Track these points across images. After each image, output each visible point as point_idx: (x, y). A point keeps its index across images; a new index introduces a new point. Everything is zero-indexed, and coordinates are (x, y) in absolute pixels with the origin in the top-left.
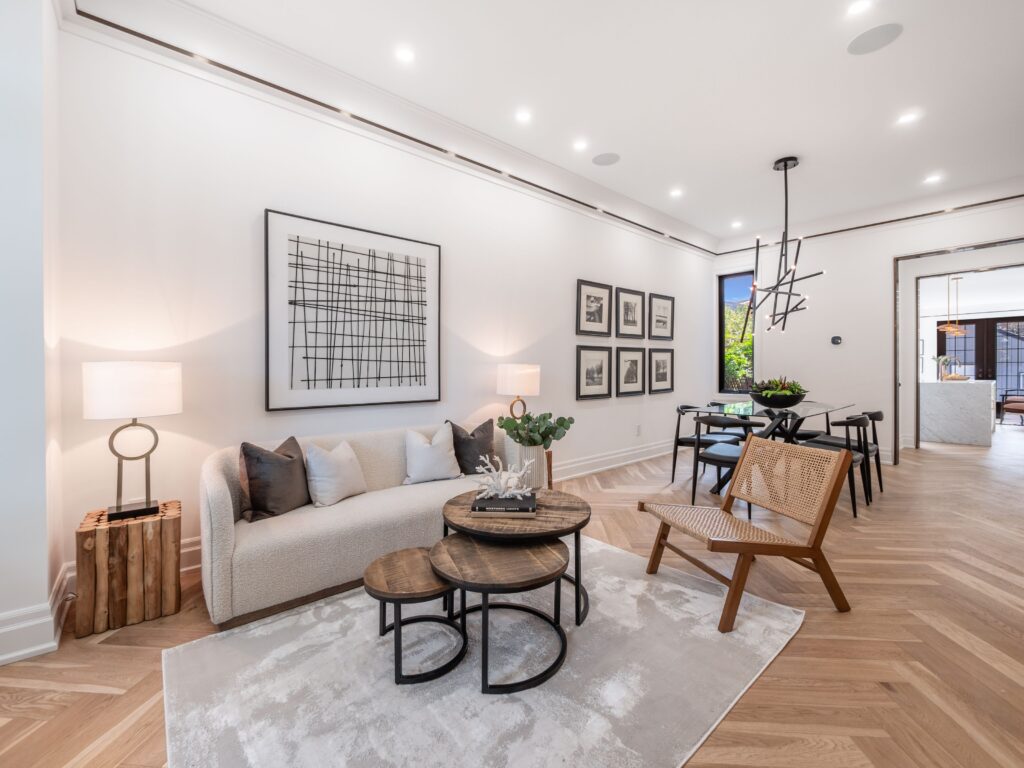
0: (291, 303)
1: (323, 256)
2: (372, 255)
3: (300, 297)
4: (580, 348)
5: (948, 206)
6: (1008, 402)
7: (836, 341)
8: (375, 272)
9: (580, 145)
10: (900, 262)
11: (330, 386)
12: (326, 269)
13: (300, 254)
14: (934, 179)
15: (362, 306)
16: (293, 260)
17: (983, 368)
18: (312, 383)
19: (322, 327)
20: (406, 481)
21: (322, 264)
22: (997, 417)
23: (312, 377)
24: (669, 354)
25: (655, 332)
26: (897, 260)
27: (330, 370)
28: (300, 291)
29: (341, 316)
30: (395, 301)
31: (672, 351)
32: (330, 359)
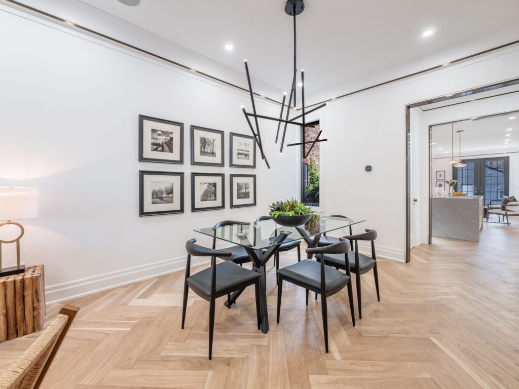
4: (142, 173)
5: (445, 60)
6: (492, 208)
7: (369, 169)
10: (411, 110)
14: (428, 33)
17: (477, 187)
22: (485, 217)
24: (252, 179)
25: (236, 161)
26: (409, 107)
31: (254, 176)
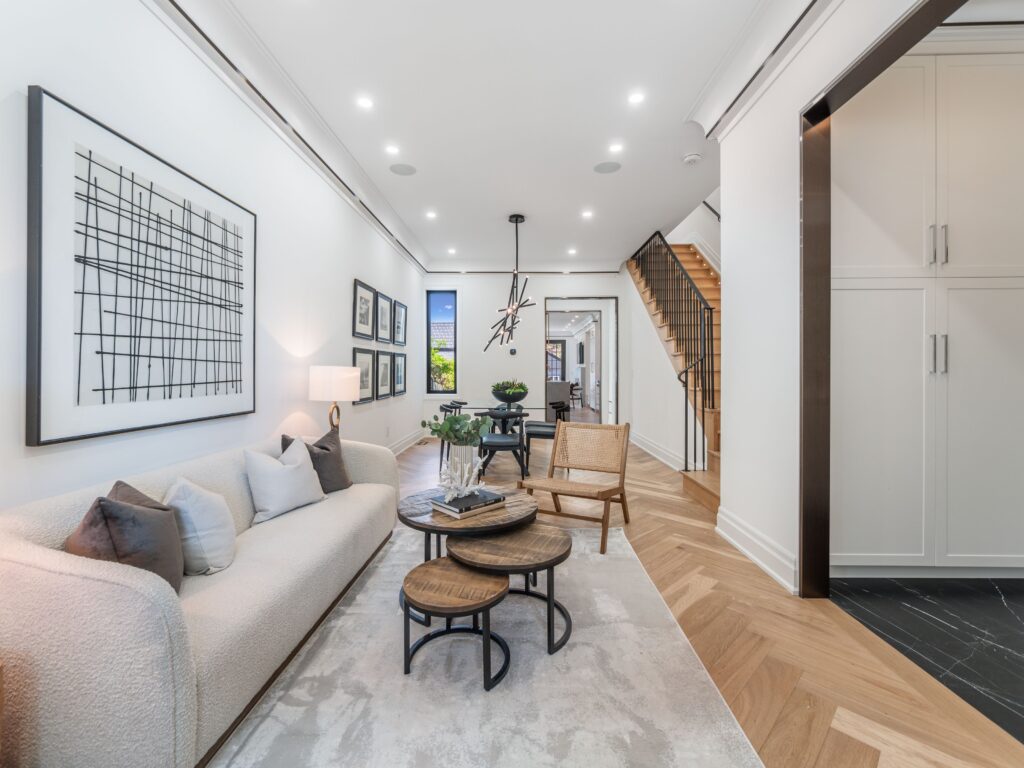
0: (78, 259)
1: (126, 195)
2: (187, 209)
3: (92, 253)
4: (355, 350)
7: (513, 352)
8: (191, 233)
9: (392, 150)
11: (133, 398)
12: (129, 215)
13: (92, 181)
14: (572, 252)
15: (175, 279)
16: (83, 188)
18: (108, 394)
19: (124, 306)
20: (259, 517)
21: (125, 206)
23: (108, 385)
24: (403, 358)
25: (396, 337)
26: (546, 299)
27: (133, 374)
28: (92, 242)
29: (149, 293)
30: (212, 278)
31: (405, 356)
32: (134, 356)
